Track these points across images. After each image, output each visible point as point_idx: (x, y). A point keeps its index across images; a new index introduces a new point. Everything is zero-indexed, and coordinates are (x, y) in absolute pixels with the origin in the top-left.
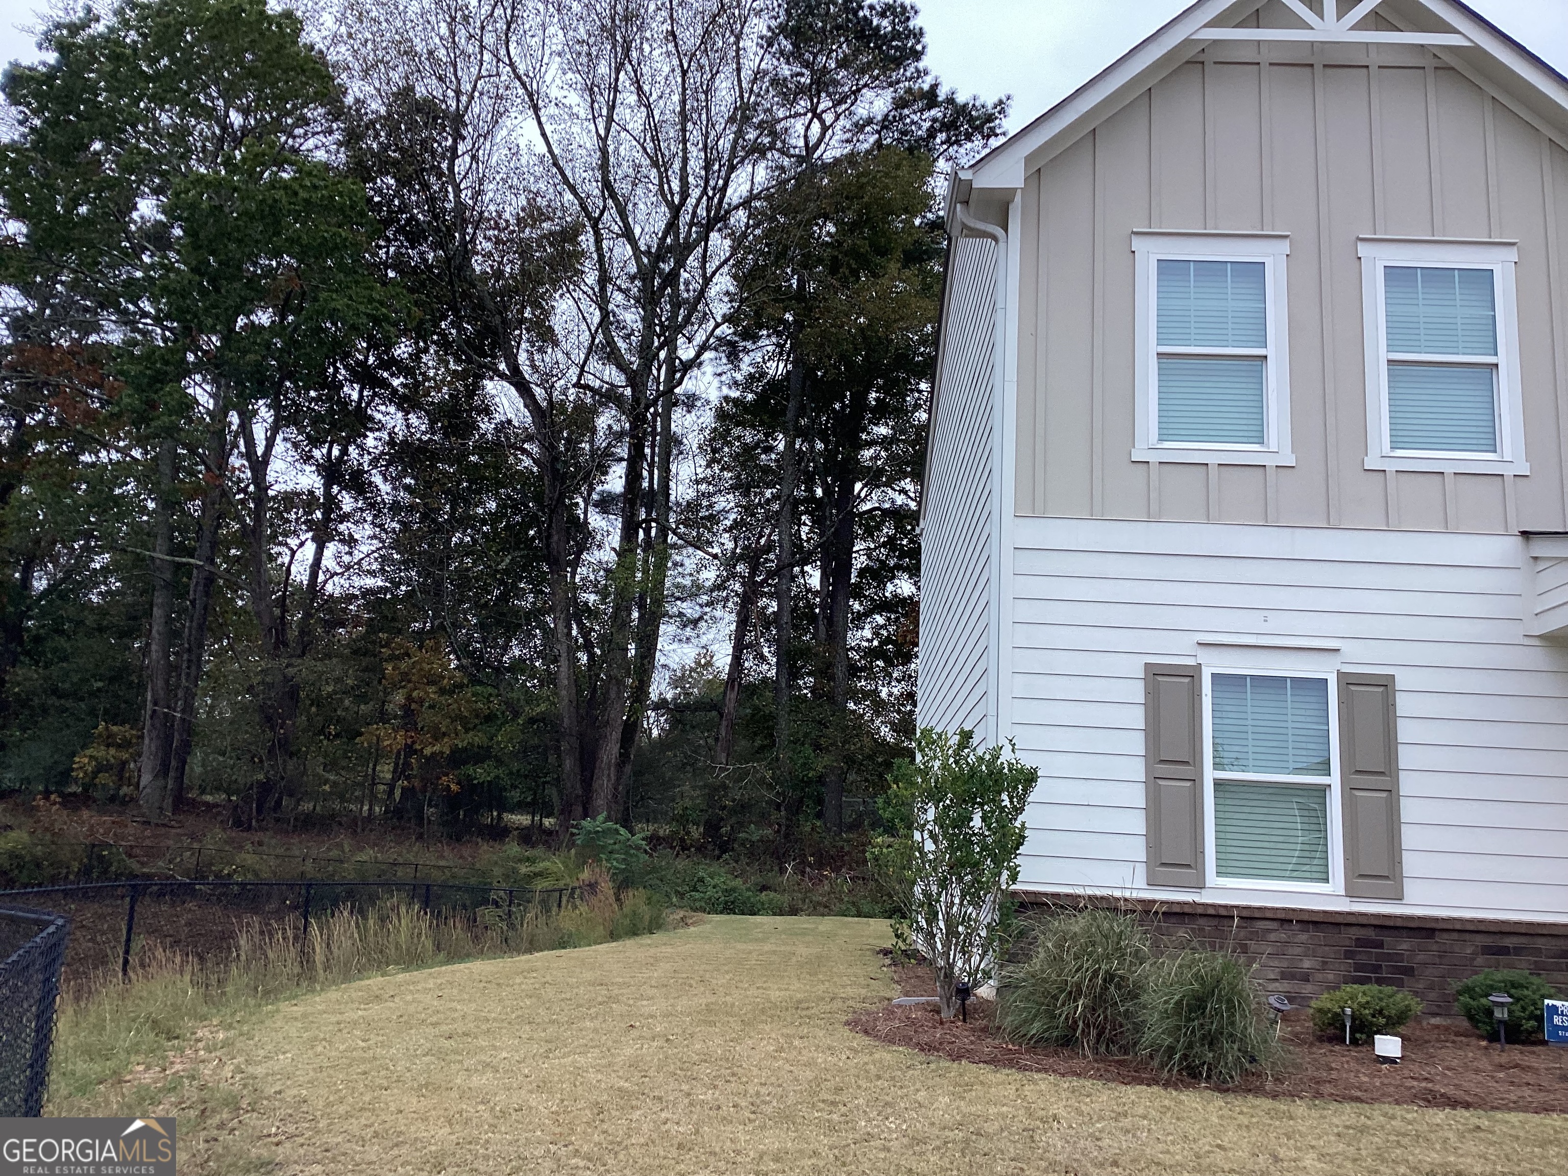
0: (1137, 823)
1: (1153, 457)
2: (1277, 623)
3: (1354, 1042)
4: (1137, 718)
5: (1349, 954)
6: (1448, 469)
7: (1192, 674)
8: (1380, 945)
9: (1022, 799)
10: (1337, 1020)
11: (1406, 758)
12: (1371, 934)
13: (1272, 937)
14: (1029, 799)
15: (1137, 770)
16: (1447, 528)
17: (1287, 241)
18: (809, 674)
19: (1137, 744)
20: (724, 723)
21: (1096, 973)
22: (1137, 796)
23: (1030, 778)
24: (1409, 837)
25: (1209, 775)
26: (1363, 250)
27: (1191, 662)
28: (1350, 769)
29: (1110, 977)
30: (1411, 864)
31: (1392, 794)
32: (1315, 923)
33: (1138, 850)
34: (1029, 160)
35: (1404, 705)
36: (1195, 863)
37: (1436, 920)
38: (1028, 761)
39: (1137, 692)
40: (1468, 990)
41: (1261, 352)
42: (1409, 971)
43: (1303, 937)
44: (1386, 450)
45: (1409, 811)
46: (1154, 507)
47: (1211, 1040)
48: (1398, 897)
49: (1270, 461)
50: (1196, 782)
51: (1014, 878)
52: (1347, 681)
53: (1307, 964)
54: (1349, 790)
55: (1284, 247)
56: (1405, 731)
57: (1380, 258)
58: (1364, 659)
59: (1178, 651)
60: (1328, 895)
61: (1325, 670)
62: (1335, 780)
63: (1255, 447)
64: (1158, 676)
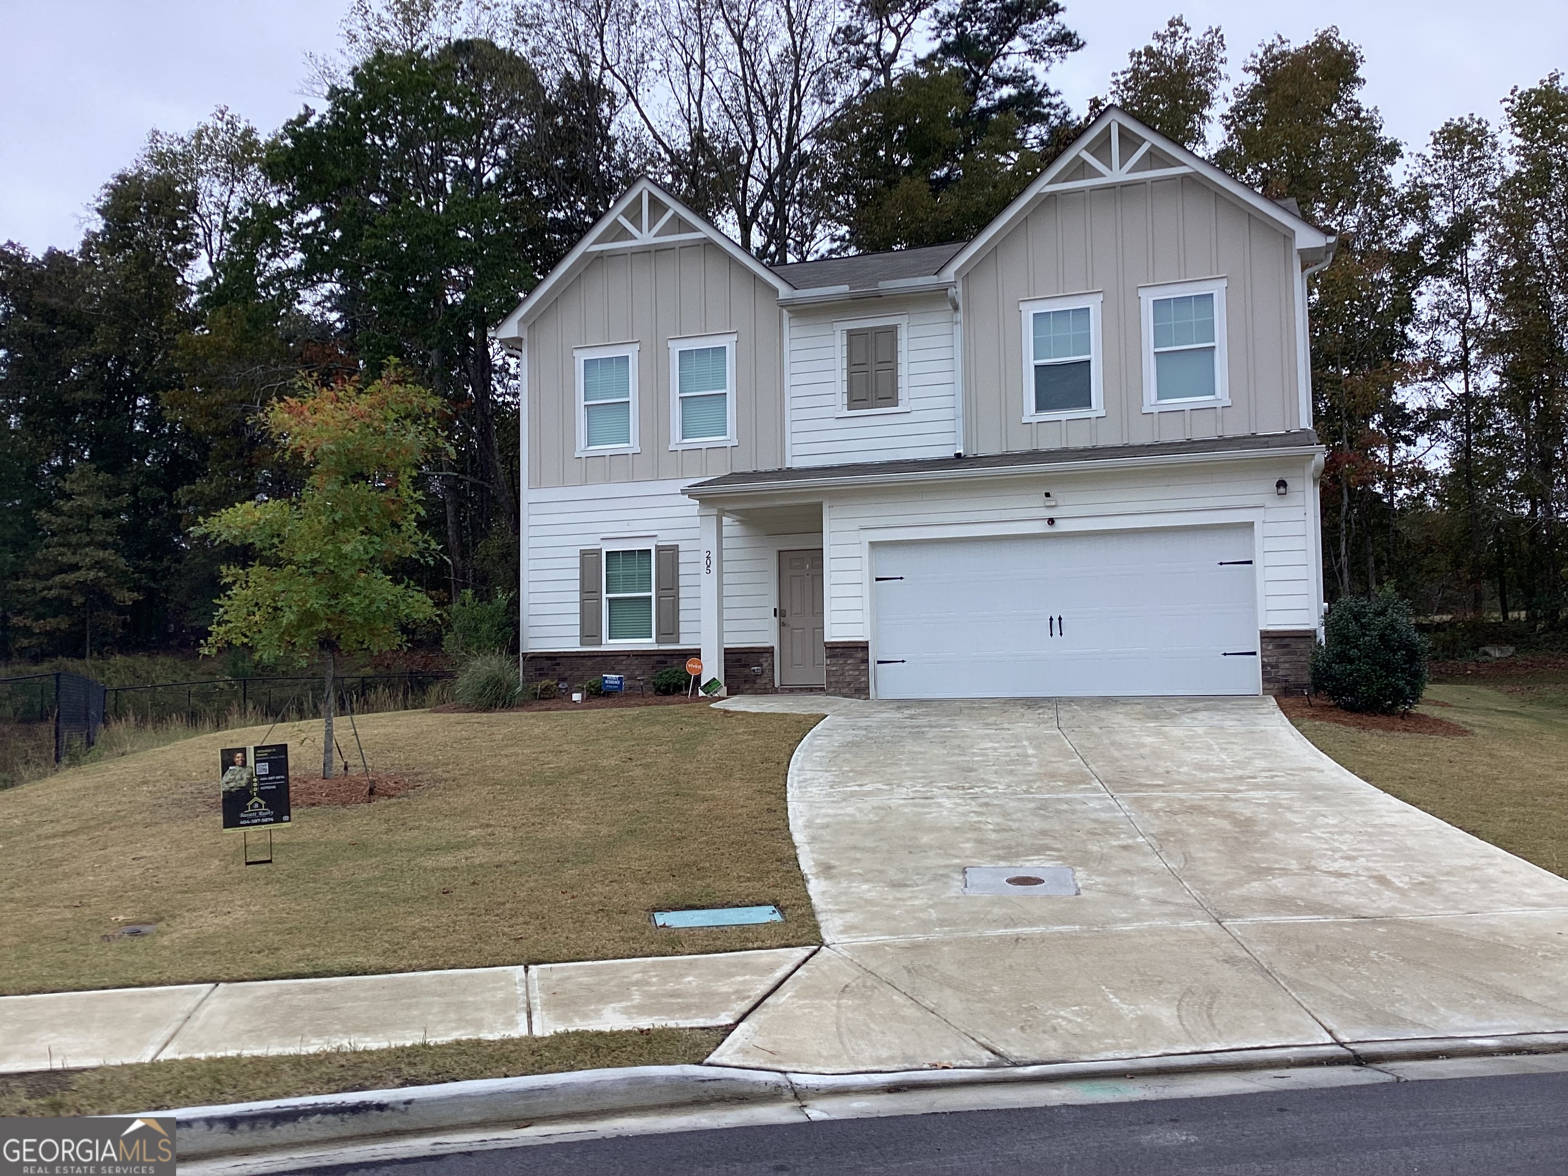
0: (577, 620)
1: (584, 455)
2: (633, 525)
4: (577, 573)
6: (704, 446)
7: (598, 552)
8: (665, 662)
11: (683, 581)
12: (662, 658)
13: (626, 662)
15: (577, 597)
16: (703, 474)
19: (577, 585)
22: (577, 608)
24: (682, 616)
25: (605, 595)
26: (670, 344)
27: (598, 547)
28: (660, 588)
30: (683, 627)
31: (676, 597)
32: (646, 655)
33: (577, 631)
34: (521, 321)
35: (682, 557)
36: (598, 634)
39: (577, 563)
41: (627, 399)
43: (636, 662)
44: (679, 440)
45: (683, 604)
46: (584, 480)
48: (677, 642)
50: (599, 600)
52: (659, 549)
53: (637, 673)
54: (658, 598)
55: (637, 347)
56: (682, 569)
57: (676, 347)
58: (666, 539)
59: (592, 543)
60: (647, 643)
61: (650, 545)
62: (653, 594)
63: (626, 445)
64: (583, 553)
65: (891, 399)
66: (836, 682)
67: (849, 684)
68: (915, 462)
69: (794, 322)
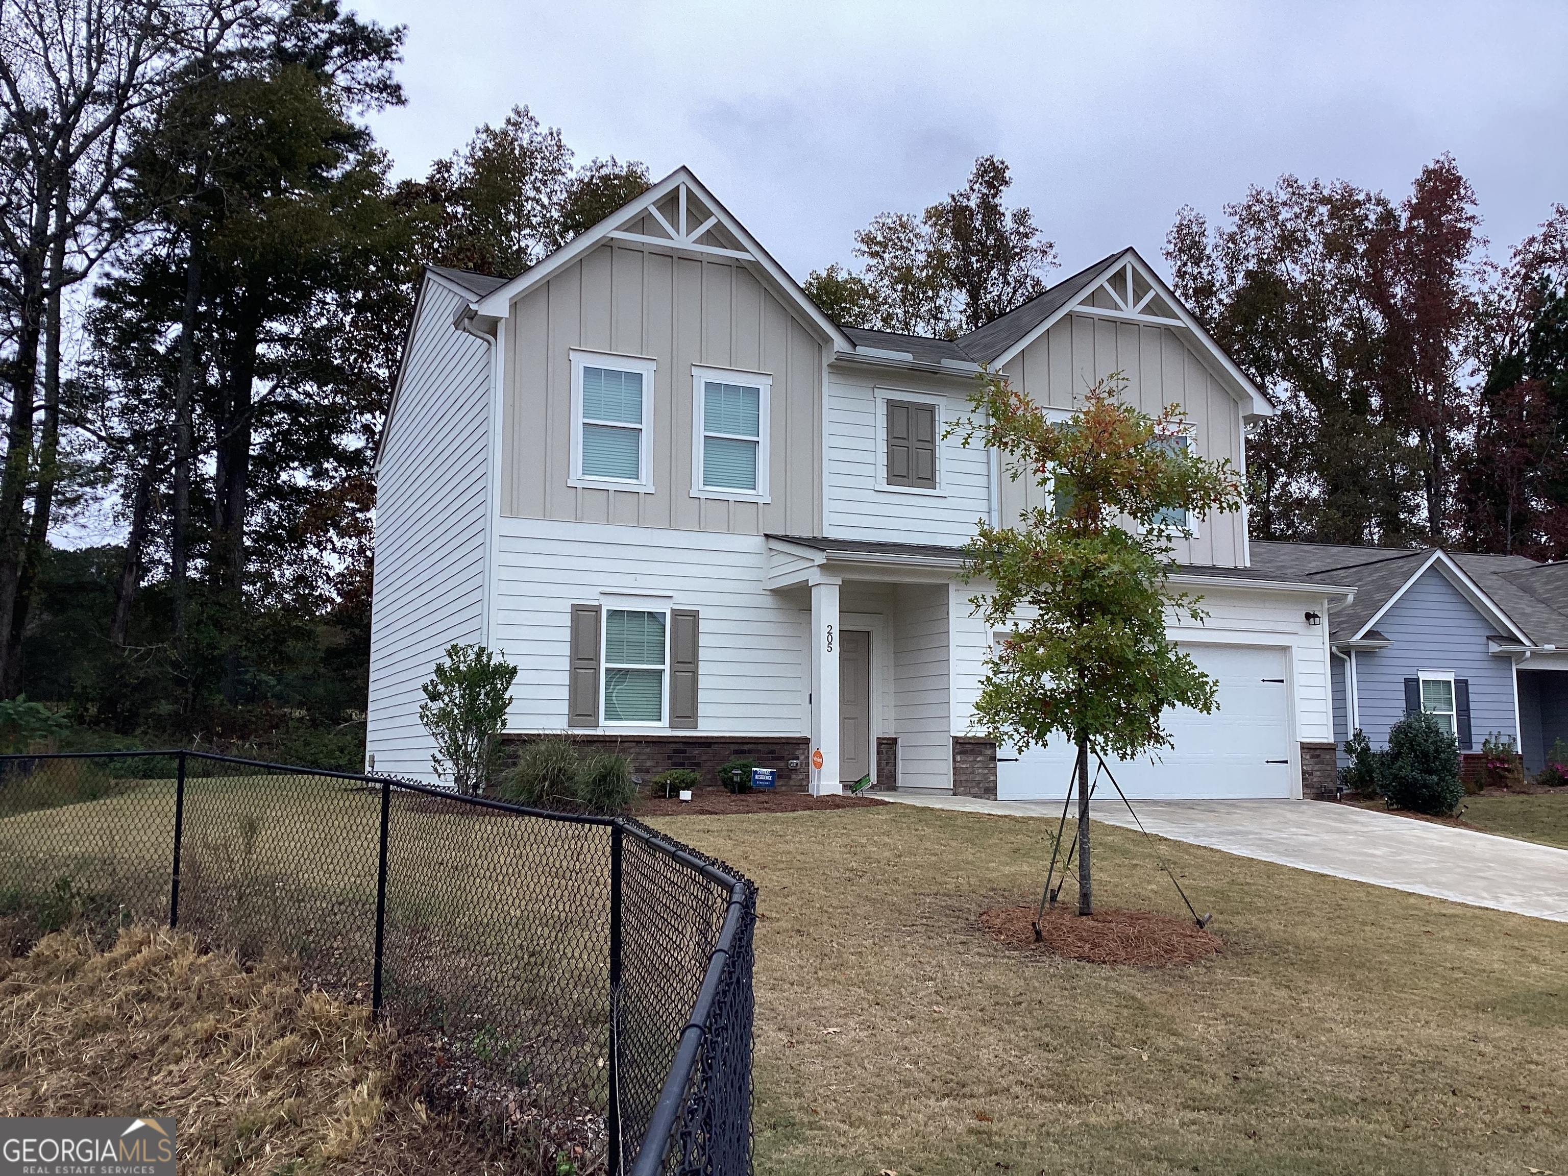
0: (565, 693)
1: (579, 485)
2: (643, 581)
3: (670, 797)
4: (566, 635)
5: (669, 758)
6: (731, 498)
7: (597, 610)
8: (684, 752)
9: (509, 683)
10: (663, 786)
11: (703, 654)
12: (680, 746)
13: (632, 750)
14: (514, 682)
15: (565, 664)
16: (729, 531)
17: (654, 363)
18: (201, 555)
19: (566, 650)
20: (122, 605)
21: (554, 769)
22: (565, 679)
23: (514, 671)
24: (702, 696)
25: (604, 665)
26: (695, 371)
27: (596, 603)
28: (675, 661)
29: (560, 770)
30: (702, 710)
31: (695, 673)
32: (653, 742)
33: (564, 708)
34: (511, 299)
35: (703, 626)
36: (595, 714)
37: (712, 738)
38: (511, 662)
39: (567, 620)
40: (724, 770)
41: (638, 426)
42: (698, 765)
43: (648, 750)
44: (701, 487)
45: (703, 682)
46: (579, 516)
47: (609, 794)
48: (695, 727)
49: (642, 490)
50: (597, 670)
51: (504, 724)
52: (676, 613)
53: (649, 764)
54: (673, 672)
55: (653, 366)
56: (703, 640)
57: (703, 377)
58: (684, 602)
59: (589, 597)
60: (661, 728)
61: (665, 608)
62: (667, 667)
63: (634, 481)
64: (578, 611)
65: (929, 480)
66: (967, 781)
67: (979, 783)
68: (925, 548)
69: (834, 378)
